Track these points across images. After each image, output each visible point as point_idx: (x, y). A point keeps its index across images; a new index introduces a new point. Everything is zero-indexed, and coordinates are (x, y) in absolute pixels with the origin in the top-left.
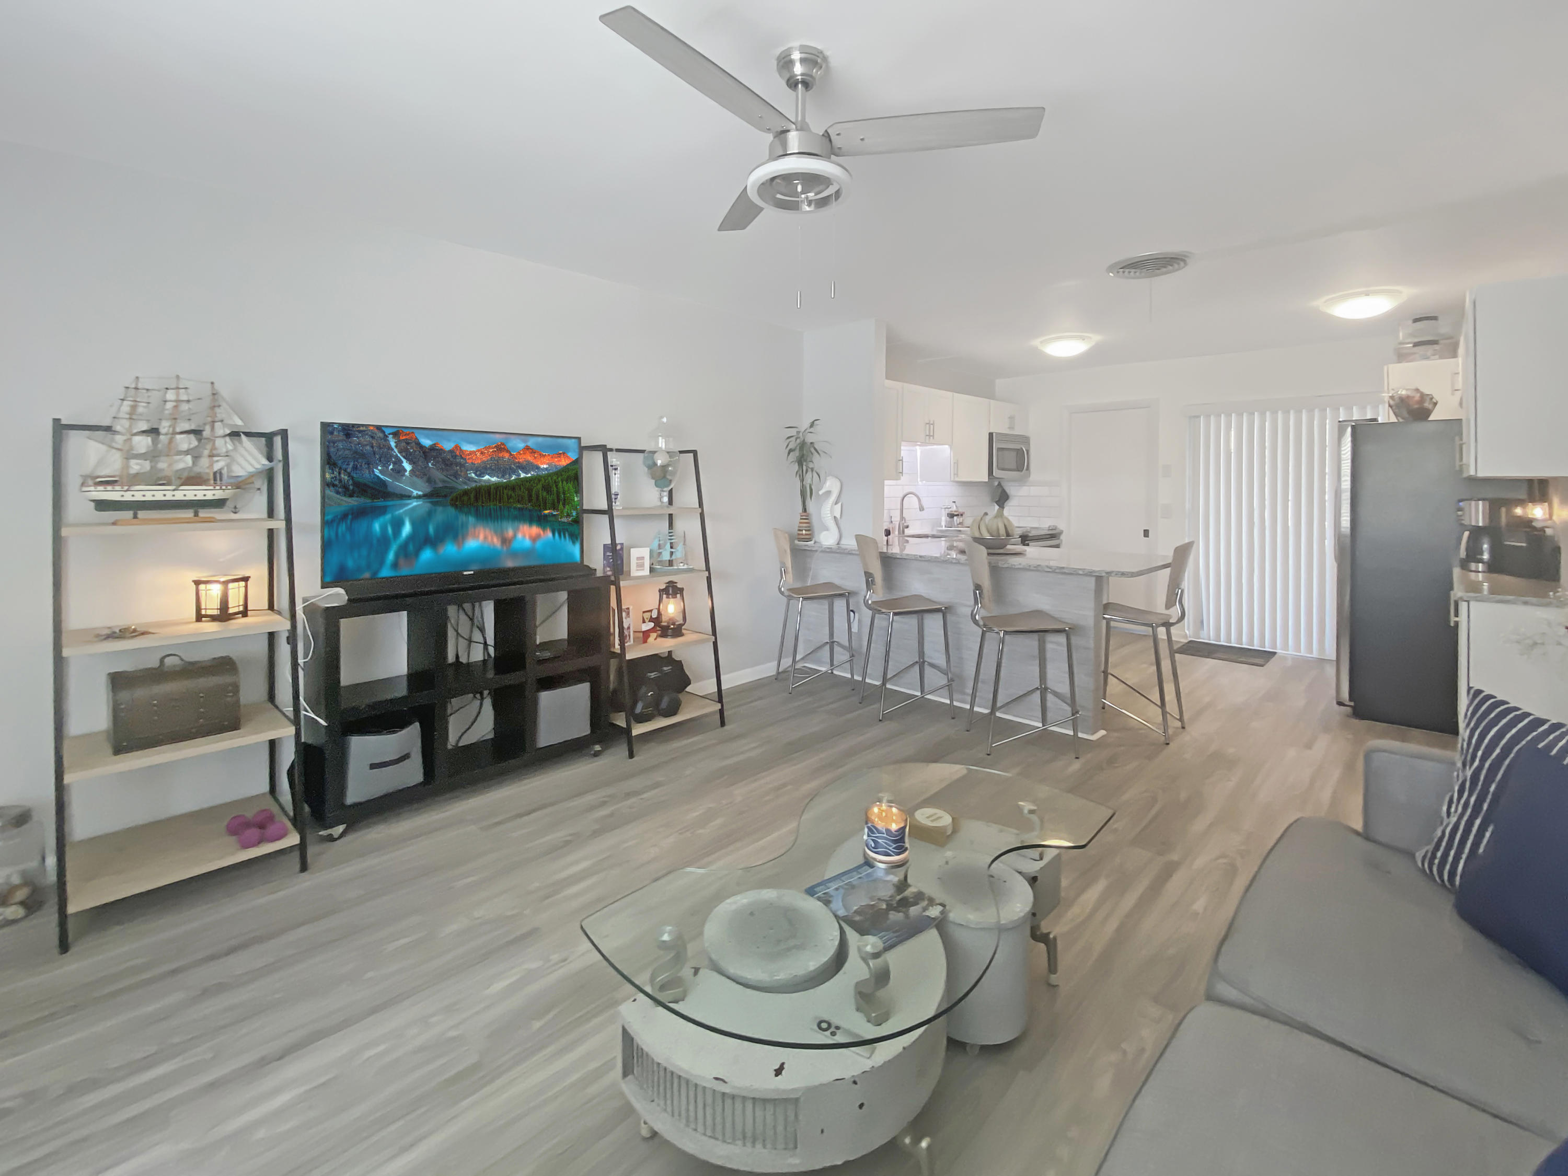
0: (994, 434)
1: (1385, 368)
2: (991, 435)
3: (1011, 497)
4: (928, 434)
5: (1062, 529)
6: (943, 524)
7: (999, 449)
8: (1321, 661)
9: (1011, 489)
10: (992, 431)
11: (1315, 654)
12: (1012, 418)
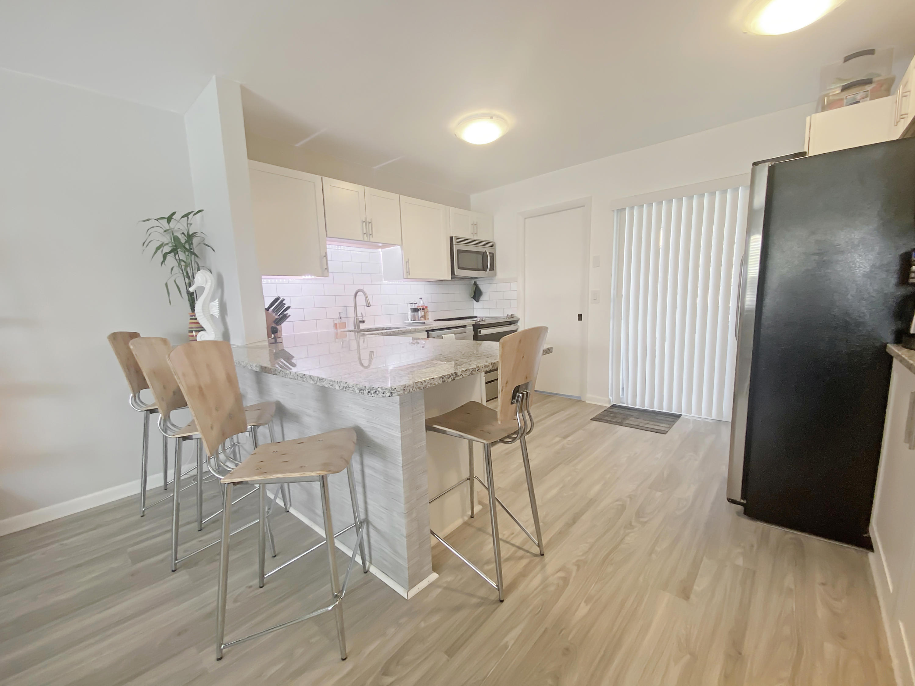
0: (454, 237)
1: (808, 118)
2: (451, 238)
3: (484, 294)
4: (365, 232)
5: (518, 317)
6: (410, 317)
7: (459, 251)
8: (719, 422)
9: (482, 287)
10: (451, 235)
11: (714, 416)
12: (474, 225)
